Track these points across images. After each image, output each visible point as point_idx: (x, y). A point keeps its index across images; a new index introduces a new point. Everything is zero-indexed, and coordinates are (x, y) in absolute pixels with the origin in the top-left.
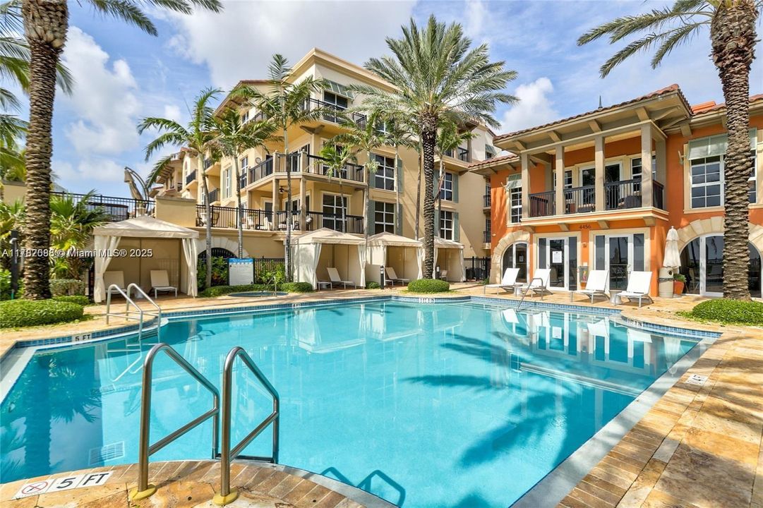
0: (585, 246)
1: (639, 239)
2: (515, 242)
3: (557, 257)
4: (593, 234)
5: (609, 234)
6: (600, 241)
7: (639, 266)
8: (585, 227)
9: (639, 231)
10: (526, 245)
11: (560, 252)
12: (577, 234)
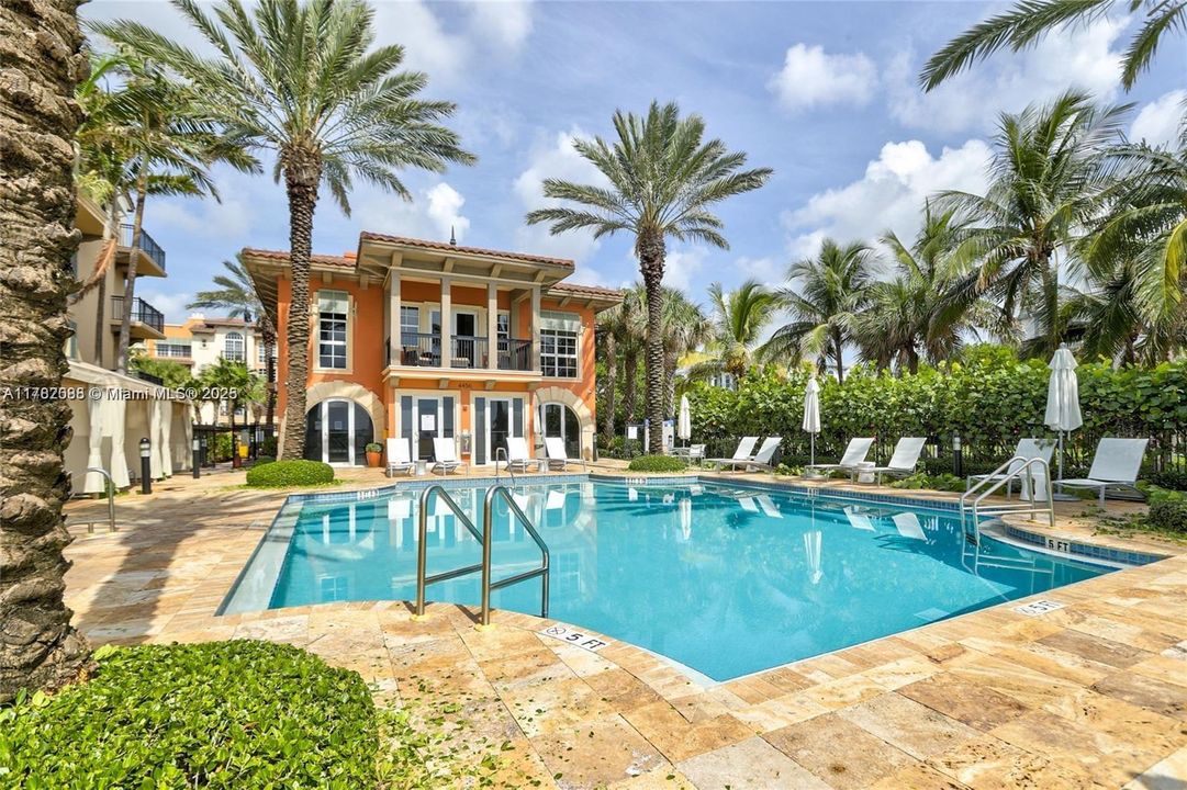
0: (465, 409)
1: (518, 404)
2: (326, 399)
3: (428, 423)
4: (474, 395)
5: (491, 397)
6: (480, 404)
7: (518, 433)
8: (465, 386)
9: (518, 395)
10: (347, 403)
11: (433, 417)
12: (456, 394)
